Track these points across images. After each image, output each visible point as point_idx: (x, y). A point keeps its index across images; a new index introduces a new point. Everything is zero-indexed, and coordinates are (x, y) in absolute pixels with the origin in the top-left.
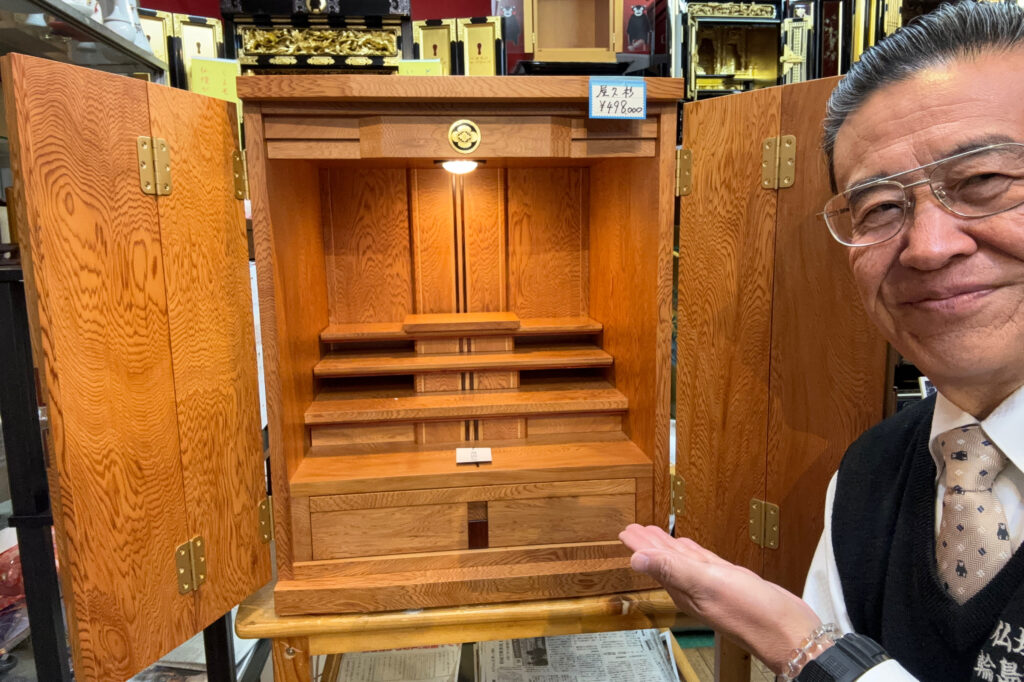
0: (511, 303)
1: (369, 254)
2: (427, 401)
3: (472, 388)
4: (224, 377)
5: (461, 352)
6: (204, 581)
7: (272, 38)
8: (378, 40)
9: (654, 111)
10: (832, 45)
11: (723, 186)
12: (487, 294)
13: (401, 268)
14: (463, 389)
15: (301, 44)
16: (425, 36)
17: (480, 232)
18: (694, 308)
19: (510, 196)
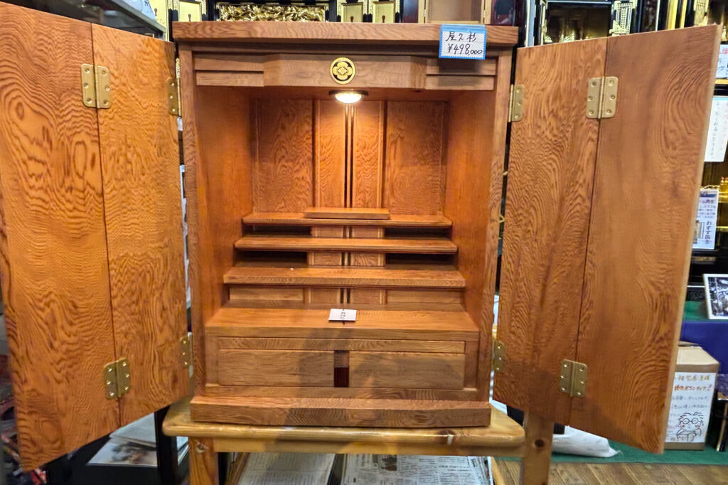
0: (386, 202)
1: (283, 162)
2: (316, 272)
3: (349, 264)
4: (153, 246)
5: (345, 237)
6: (128, 392)
7: (239, 12)
8: (312, 13)
9: (492, 53)
10: (651, 21)
11: (551, 116)
12: (367, 195)
13: (305, 173)
14: (343, 264)
15: (259, 16)
16: (346, 11)
17: (365, 148)
18: (520, 211)
19: (388, 122)
